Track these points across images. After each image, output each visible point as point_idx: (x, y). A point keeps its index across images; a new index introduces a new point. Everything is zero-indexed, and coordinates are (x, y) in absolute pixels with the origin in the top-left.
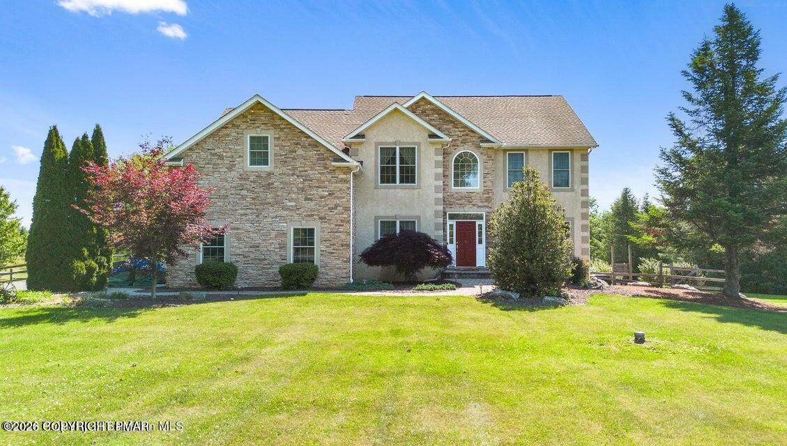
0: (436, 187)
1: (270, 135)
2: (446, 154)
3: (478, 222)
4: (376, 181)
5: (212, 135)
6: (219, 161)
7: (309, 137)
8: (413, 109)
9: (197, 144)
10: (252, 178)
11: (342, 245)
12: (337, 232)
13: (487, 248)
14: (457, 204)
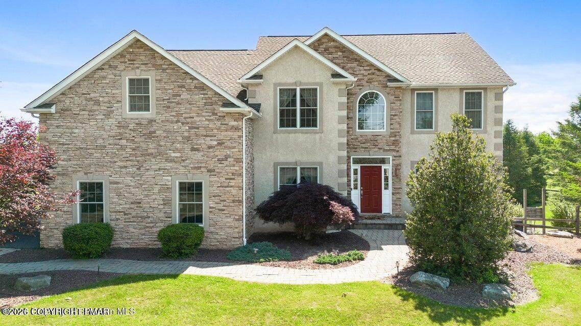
0: (340, 131)
1: (151, 76)
2: (350, 94)
3: (384, 167)
4: (275, 125)
5: (87, 77)
6: (95, 108)
7: (194, 78)
8: (315, 46)
9: (70, 88)
10: (131, 127)
11: (234, 201)
12: (228, 187)
13: (393, 194)
14: (362, 148)
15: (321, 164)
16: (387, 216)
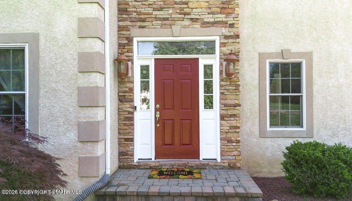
3: (204, 61)
13: (222, 118)
14: (156, 19)
15: (34, 38)
16: (210, 165)
